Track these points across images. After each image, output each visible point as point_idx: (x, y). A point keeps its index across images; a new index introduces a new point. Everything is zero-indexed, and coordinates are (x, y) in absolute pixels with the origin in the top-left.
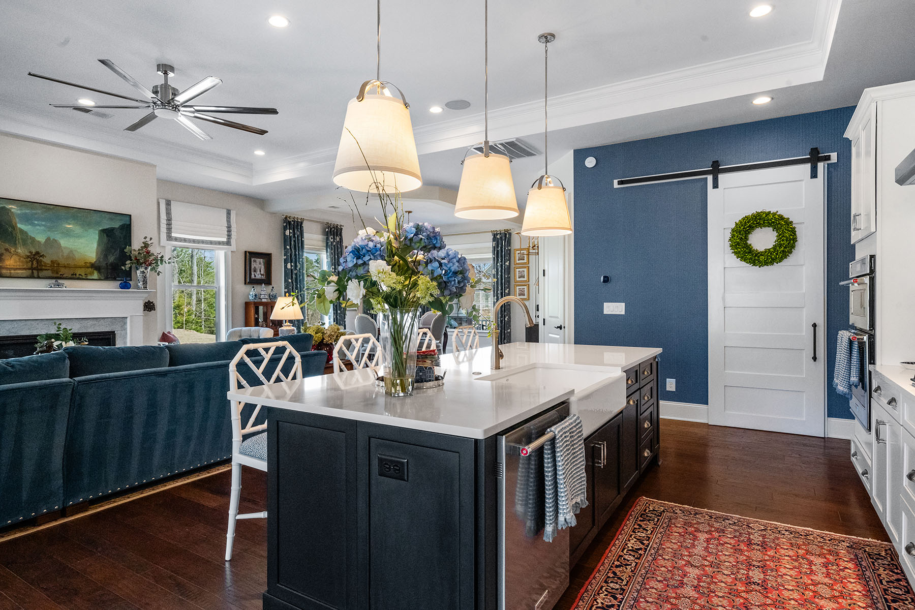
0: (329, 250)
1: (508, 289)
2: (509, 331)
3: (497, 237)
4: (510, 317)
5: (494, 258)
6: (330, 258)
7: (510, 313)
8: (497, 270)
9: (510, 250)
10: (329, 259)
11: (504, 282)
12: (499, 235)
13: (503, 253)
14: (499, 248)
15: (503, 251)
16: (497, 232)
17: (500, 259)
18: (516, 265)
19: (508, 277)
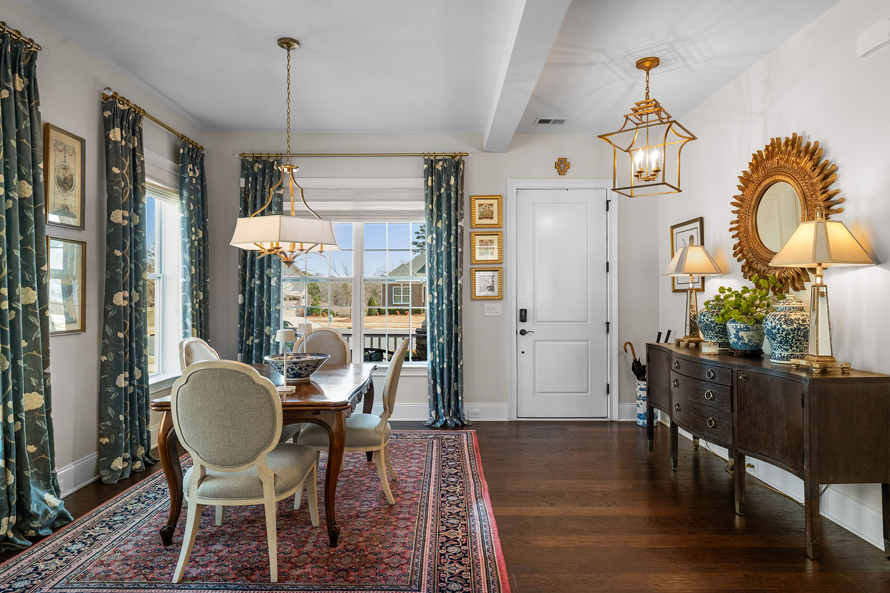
1: (463, 278)
3: (437, 167)
8: (438, 236)
11: (455, 262)
12: (441, 163)
13: (453, 202)
14: (442, 190)
15: (452, 198)
16: (437, 158)
17: (445, 213)
18: (474, 228)
19: (462, 252)
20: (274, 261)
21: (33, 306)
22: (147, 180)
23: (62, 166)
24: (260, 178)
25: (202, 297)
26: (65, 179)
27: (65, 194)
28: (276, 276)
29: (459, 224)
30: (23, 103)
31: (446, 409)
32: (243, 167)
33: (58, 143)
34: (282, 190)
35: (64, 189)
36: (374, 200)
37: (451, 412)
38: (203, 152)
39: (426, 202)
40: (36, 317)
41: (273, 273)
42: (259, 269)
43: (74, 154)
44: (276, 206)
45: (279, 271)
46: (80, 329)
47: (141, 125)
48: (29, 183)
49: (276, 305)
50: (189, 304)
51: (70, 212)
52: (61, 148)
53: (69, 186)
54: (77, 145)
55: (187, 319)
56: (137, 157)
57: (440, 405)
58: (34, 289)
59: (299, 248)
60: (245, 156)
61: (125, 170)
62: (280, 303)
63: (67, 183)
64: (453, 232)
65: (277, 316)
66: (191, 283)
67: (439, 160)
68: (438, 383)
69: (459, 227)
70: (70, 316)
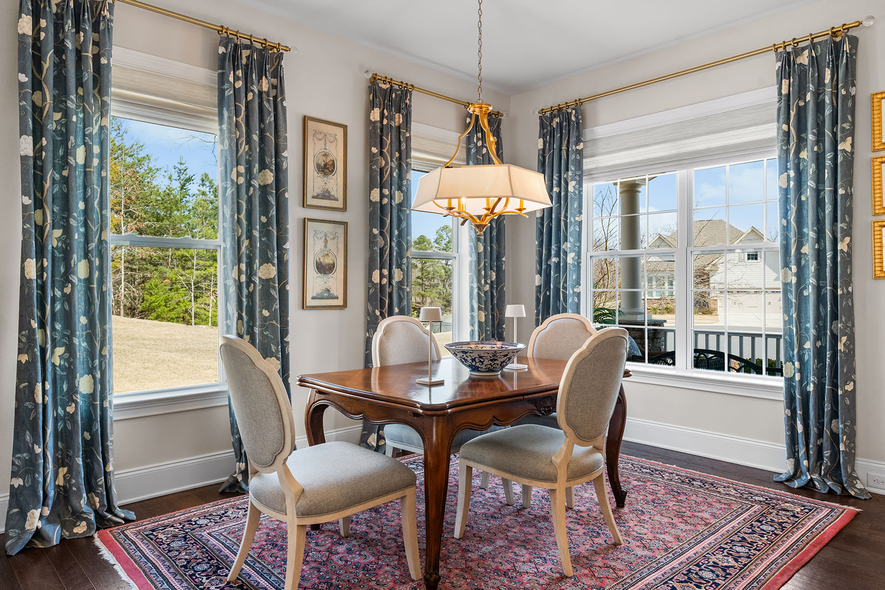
0: (226, 114)
1: (847, 239)
2: (849, 387)
3: (799, 60)
4: (851, 339)
5: (788, 134)
6: (230, 139)
7: (853, 325)
8: (799, 173)
9: (854, 97)
10: (226, 142)
11: (832, 214)
12: (806, 53)
13: (828, 112)
14: (809, 97)
15: (826, 106)
16: (801, 45)
17: (813, 134)
18: (878, 150)
19: (849, 196)
20: (570, 233)
21: (272, 280)
22: (414, 154)
23: (323, 153)
24: (557, 135)
25: (494, 278)
26: (326, 165)
27: (326, 179)
28: (574, 251)
29: (839, 148)
30: (268, 101)
31: (812, 460)
32: (542, 126)
33: (316, 133)
34: (582, 144)
35: (325, 174)
36: (700, 135)
37: (823, 468)
38: (500, 117)
39: (778, 122)
40: (275, 290)
41: (570, 248)
42: (556, 244)
43: (336, 141)
44: (572, 165)
45: (578, 245)
46: (342, 304)
47: (408, 101)
48: (271, 171)
49: (573, 287)
50: (475, 285)
51: (331, 195)
52: (321, 136)
53: (330, 171)
54: (339, 132)
55: (473, 301)
56: (402, 133)
57: (802, 452)
58: (274, 265)
59: (485, 207)
60: (545, 112)
61: (386, 149)
62: (580, 285)
63: (328, 168)
64: (828, 163)
65: (576, 300)
66: (477, 262)
67: (803, 49)
68: (798, 415)
69: (839, 153)
70: (331, 292)
